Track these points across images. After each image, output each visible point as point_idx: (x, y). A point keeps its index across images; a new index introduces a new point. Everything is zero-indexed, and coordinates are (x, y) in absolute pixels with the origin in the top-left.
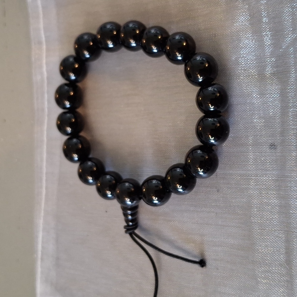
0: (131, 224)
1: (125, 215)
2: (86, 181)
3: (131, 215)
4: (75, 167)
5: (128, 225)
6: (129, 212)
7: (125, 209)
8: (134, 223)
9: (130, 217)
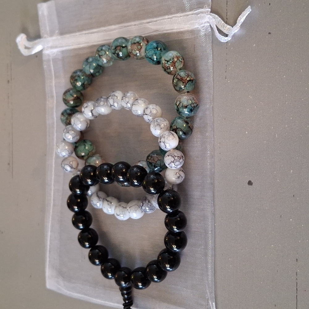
0: (127, 301)
1: (123, 295)
2: (94, 263)
3: (127, 294)
4: (86, 252)
5: (126, 303)
6: (125, 292)
7: (122, 289)
8: (129, 301)
9: (126, 296)
